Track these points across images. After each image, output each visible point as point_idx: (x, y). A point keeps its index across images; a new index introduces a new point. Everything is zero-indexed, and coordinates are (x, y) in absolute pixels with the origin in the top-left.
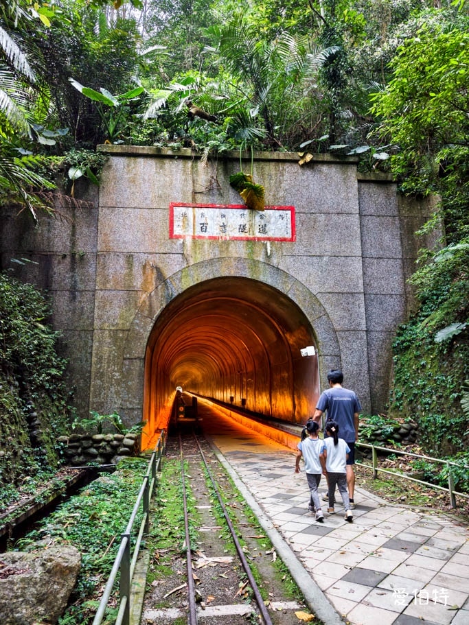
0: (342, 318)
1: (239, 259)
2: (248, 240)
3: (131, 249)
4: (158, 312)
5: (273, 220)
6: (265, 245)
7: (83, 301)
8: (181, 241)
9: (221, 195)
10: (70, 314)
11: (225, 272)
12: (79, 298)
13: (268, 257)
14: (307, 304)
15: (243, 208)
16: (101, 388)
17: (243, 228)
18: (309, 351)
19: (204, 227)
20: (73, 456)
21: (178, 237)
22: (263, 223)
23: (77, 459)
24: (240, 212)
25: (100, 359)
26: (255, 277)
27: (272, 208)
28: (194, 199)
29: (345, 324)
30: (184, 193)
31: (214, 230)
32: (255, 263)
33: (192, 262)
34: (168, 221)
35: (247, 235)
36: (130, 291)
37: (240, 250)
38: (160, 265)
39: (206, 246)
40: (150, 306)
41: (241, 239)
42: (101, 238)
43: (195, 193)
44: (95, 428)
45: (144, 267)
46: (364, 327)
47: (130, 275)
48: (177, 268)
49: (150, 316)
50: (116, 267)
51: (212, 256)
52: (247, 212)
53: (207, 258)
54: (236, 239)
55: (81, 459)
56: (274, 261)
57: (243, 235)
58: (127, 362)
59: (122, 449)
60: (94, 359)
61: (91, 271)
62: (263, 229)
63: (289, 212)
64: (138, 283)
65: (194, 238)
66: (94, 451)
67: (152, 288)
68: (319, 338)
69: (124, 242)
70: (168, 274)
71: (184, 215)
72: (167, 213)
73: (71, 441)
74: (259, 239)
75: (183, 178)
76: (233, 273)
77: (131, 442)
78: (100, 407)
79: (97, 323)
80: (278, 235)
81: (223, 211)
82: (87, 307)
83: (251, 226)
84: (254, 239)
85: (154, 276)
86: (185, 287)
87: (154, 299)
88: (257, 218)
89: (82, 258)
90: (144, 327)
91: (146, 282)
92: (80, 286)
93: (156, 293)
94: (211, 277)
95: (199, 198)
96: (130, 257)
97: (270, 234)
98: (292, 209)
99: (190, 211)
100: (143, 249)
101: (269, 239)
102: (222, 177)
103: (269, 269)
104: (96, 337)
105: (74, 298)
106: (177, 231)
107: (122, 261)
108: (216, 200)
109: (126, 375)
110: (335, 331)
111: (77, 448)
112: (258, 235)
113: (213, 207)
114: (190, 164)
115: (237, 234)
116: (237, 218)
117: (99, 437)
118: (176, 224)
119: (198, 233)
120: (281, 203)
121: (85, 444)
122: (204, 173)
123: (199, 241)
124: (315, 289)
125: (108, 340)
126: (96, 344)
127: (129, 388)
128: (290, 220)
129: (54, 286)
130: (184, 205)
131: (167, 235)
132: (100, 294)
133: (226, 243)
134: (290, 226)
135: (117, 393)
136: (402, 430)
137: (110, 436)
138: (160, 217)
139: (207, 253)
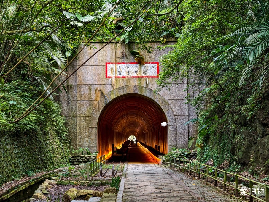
0: (178, 110)
1: (135, 86)
2: (138, 77)
3: (90, 83)
4: (102, 109)
5: (149, 68)
6: (146, 80)
7: (73, 105)
8: (110, 79)
9: (127, 58)
10: (68, 110)
11: (128, 92)
12: (71, 104)
13: (147, 85)
14: (163, 104)
15: (137, 63)
16: (81, 139)
17: (136, 72)
18: (164, 124)
19: (120, 72)
20: (74, 162)
21: (109, 77)
22: (145, 70)
23: (75, 163)
24: (135, 65)
25: (80, 128)
26: (141, 93)
27: (149, 63)
28: (116, 61)
29: (179, 113)
30: (111, 58)
31: (124, 74)
32: (141, 88)
33: (115, 88)
34: (105, 71)
35: (138, 75)
36: (91, 100)
37: (135, 82)
38: (102, 89)
39: (121, 81)
40: (99, 107)
41: (136, 77)
42: (78, 78)
43: (116, 58)
44: (81, 153)
45: (96, 90)
46: (187, 114)
47: (90, 94)
48: (109, 91)
49: (99, 111)
50: (85, 91)
51: (123, 85)
52: (138, 65)
53: (121, 86)
54: (133, 77)
55: (77, 163)
56: (150, 86)
57: (136, 75)
58: (90, 129)
59: (91, 160)
60: (78, 128)
61: (75, 92)
62: (145, 73)
63: (156, 65)
64: (93, 97)
65: (116, 77)
66: (81, 160)
67: (99, 99)
68: (168, 118)
69: (88, 80)
70: (105, 93)
71: (112, 68)
72: (105, 67)
73: (73, 157)
74: (143, 77)
75: (111, 51)
76: (132, 92)
77: (94, 158)
78: (81, 146)
79: (78, 114)
80: (151, 75)
81: (128, 65)
82: (74, 107)
83: (140, 71)
84: (141, 77)
85: (100, 94)
86: (112, 98)
87: (100, 104)
88: (143, 68)
89: (71, 87)
90: (97, 115)
91: (96, 96)
92: (71, 99)
93: (101, 102)
94: (123, 94)
95: (118, 59)
96: (90, 87)
97: (148, 75)
98: (158, 63)
99: (114, 66)
100: (95, 83)
101: (147, 77)
102: (128, 50)
103: (147, 90)
104: (78, 119)
105: (69, 103)
106: (109, 75)
107: (87, 88)
108: (125, 60)
109: (90, 134)
110: (175, 116)
111: (75, 159)
112: (143, 75)
113: (124, 63)
114: (114, 45)
115: (134, 75)
116: (134, 68)
117: (83, 156)
118: (108, 72)
119: (118, 75)
120: (153, 61)
121: (78, 158)
122: (120, 49)
123: (118, 79)
124: (167, 98)
125: (83, 120)
126: (78, 122)
127: (91, 139)
128: (156, 68)
129: (61, 99)
130: (111, 63)
131: (105, 76)
132: (79, 102)
133: (129, 79)
134: (156, 71)
135: (87, 141)
136: (192, 154)
137: (86, 156)
138: (102, 68)
139: (122, 83)
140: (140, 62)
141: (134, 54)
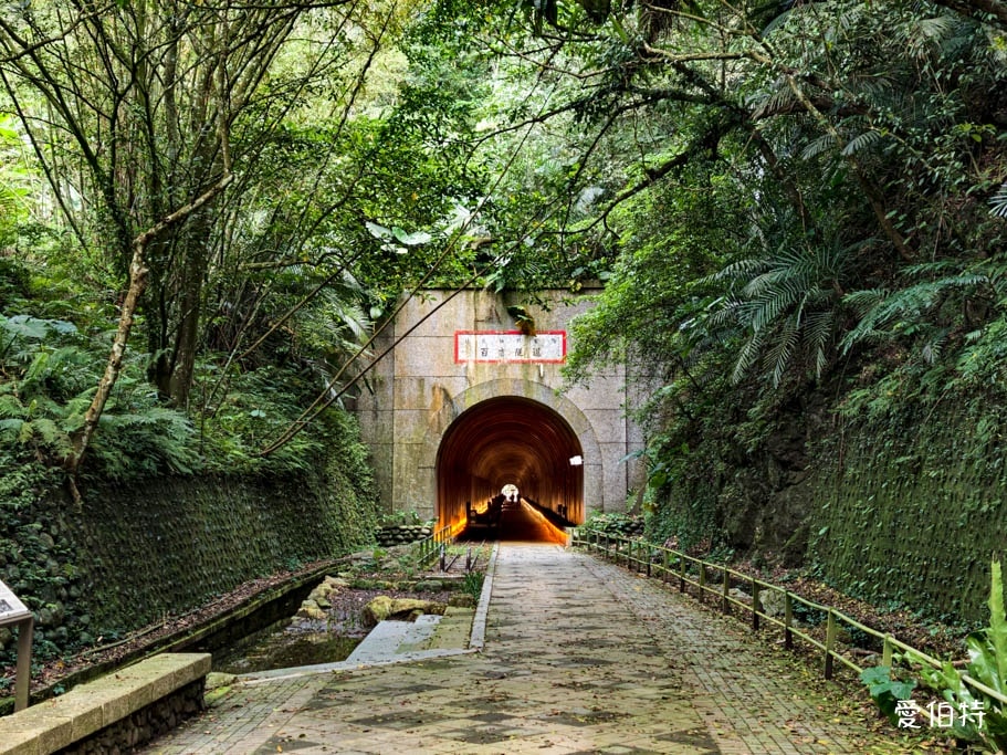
0: (605, 432)
1: (515, 380)
2: (523, 362)
3: (422, 373)
4: (446, 428)
5: (546, 344)
6: (538, 367)
7: (384, 419)
8: (465, 365)
9: (500, 322)
10: (374, 431)
11: (503, 393)
12: (380, 417)
13: (541, 378)
14: (574, 419)
15: (520, 333)
16: (401, 491)
17: (519, 352)
18: (576, 461)
19: (484, 352)
20: (386, 540)
21: (462, 362)
22: (537, 347)
23: (389, 542)
24: (517, 337)
25: (400, 468)
26: (529, 396)
27: (546, 333)
28: (476, 327)
29: (608, 437)
30: (467, 322)
31: (493, 355)
32: (529, 383)
33: (474, 383)
34: (453, 348)
35: (523, 358)
36: (422, 410)
37: (516, 372)
38: (447, 387)
39: (486, 370)
40: (439, 423)
41: (517, 362)
42: (397, 364)
43: (476, 321)
44: (401, 521)
45: (434, 388)
46: (624, 440)
47: (422, 396)
48: (461, 390)
49: (439, 432)
50: (410, 390)
51: (491, 378)
52: (523, 337)
53: (487, 380)
54: (513, 362)
55: (392, 542)
56: (547, 381)
57: (519, 358)
58: (421, 470)
59: (421, 536)
60: (395, 468)
61: (390, 392)
62: (537, 353)
63: (561, 336)
64: (429, 403)
65: (476, 362)
66: (400, 537)
67: (440, 407)
68: (584, 450)
69: (417, 368)
70: (453, 395)
71: (468, 342)
72: (453, 340)
73: (384, 530)
74: (533, 362)
75: (466, 307)
76: (510, 393)
77: (428, 531)
78: (401, 506)
79: (396, 438)
80: (551, 358)
81: (501, 337)
82: (387, 423)
83: (527, 349)
84: (529, 361)
85: (442, 397)
86: (468, 406)
87: (442, 417)
88: (532, 342)
89: (381, 382)
90: (434, 441)
91: (435, 402)
92: (381, 407)
93: (444, 413)
94: (491, 397)
95: (480, 325)
96: (421, 381)
97: (543, 357)
98: (564, 333)
99: (472, 338)
100: (431, 373)
101: (542, 361)
102: (501, 305)
103: (541, 389)
104: (396, 450)
105: (377, 416)
106: (462, 356)
107: (415, 384)
108: (496, 326)
109: (421, 481)
110: (598, 443)
111: (388, 534)
112: (533, 357)
113: (493, 333)
114: (472, 294)
115: (514, 357)
116: (514, 343)
117: (404, 527)
118: (460, 350)
119: (480, 357)
120: (553, 328)
121: (394, 532)
122: (485, 304)
123: (480, 365)
124: (582, 406)
125: (405, 452)
126: (395, 456)
127: (423, 492)
128: (561, 344)
129: (360, 407)
130: (467, 333)
131: (453, 360)
132: (397, 413)
133: (504, 366)
134: (561, 349)
135: (414, 495)
136: (633, 525)
137: (412, 527)
138: (447, 343)
139: (487, 374)
140: (527, 330)
141: (514, 313)
